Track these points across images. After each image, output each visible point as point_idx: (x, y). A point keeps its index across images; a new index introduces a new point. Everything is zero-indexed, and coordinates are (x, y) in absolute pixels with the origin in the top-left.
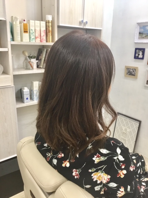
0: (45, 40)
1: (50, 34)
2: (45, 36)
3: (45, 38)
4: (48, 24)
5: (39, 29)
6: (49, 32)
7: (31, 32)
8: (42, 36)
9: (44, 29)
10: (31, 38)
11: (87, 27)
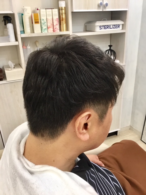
0: (59, 29)
1: (64, 22)
2: (58, 24)
3: (58, 27)
4: (61, 11)
5: (51, 17)
6: (63, 20)
7: (42, 22)
8: (54, 25)
9: (57, 17)
10: (43, 29)
11: (108, 9)
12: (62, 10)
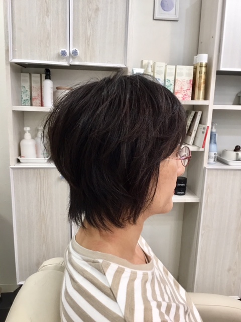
0: (191, 96)
2: (191, 89)
3: (190, 93)
7: (167, 83)
9: (191, 78)
12: (201, 67)
